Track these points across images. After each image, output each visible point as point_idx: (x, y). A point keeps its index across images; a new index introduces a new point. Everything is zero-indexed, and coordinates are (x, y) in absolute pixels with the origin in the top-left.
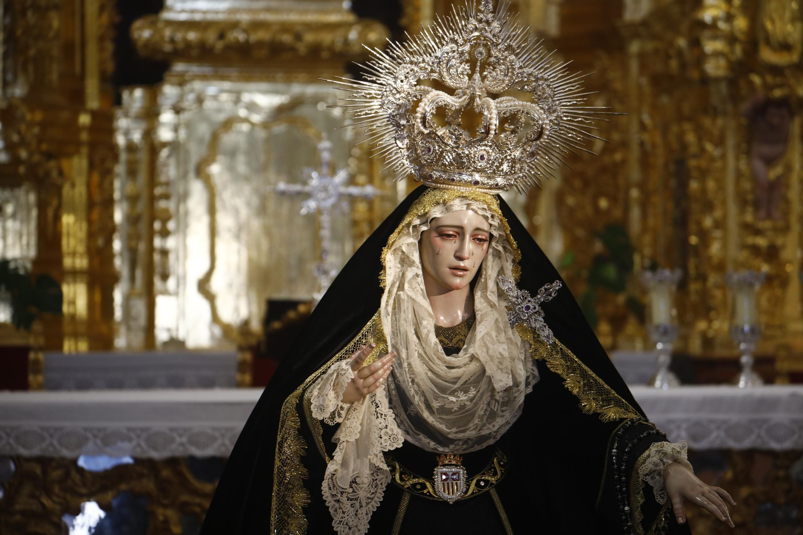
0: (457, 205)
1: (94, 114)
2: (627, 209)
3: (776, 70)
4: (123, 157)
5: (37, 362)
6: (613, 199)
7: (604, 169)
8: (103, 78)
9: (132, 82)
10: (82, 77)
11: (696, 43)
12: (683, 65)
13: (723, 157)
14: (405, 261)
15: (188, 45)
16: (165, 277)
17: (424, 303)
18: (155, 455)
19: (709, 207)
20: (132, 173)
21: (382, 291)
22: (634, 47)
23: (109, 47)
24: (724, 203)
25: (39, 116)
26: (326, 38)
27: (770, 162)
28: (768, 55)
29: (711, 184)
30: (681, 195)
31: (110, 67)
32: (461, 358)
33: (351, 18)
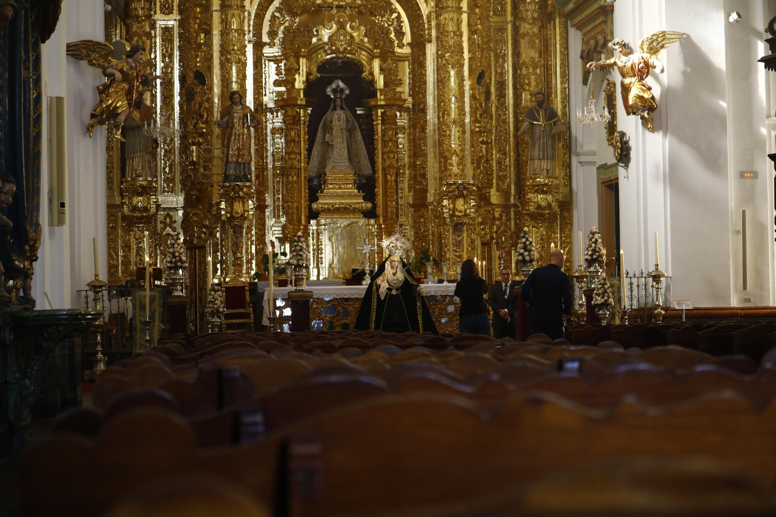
1: (304, 226)
2: (429, 246)
3: (459, 216)
4: (311, 236)
6: (426, 243)
7: (424, 236)
8: (306, 217)
9: (313, 218)
10: (301, 217)
11: (442, 209)
12: (440, 214)
13: (449, 234)
14: (388, 265)
15: (325, 209)
16: (322, 263)
17: (390, 270)
18: (338, 297)
19: (446, 246)
20: (313, 239)
21: (385, 268)
22: (430, 207)
23: (307, 210)
24: (449, 245)
25: (292, 227)
26: (358, 206)
27: (459, 236)
28: (457, 213)
29: (446, 241)
30: (440, 243)
31: (307, 214)
32: (395, 277)
33: (363, 201)
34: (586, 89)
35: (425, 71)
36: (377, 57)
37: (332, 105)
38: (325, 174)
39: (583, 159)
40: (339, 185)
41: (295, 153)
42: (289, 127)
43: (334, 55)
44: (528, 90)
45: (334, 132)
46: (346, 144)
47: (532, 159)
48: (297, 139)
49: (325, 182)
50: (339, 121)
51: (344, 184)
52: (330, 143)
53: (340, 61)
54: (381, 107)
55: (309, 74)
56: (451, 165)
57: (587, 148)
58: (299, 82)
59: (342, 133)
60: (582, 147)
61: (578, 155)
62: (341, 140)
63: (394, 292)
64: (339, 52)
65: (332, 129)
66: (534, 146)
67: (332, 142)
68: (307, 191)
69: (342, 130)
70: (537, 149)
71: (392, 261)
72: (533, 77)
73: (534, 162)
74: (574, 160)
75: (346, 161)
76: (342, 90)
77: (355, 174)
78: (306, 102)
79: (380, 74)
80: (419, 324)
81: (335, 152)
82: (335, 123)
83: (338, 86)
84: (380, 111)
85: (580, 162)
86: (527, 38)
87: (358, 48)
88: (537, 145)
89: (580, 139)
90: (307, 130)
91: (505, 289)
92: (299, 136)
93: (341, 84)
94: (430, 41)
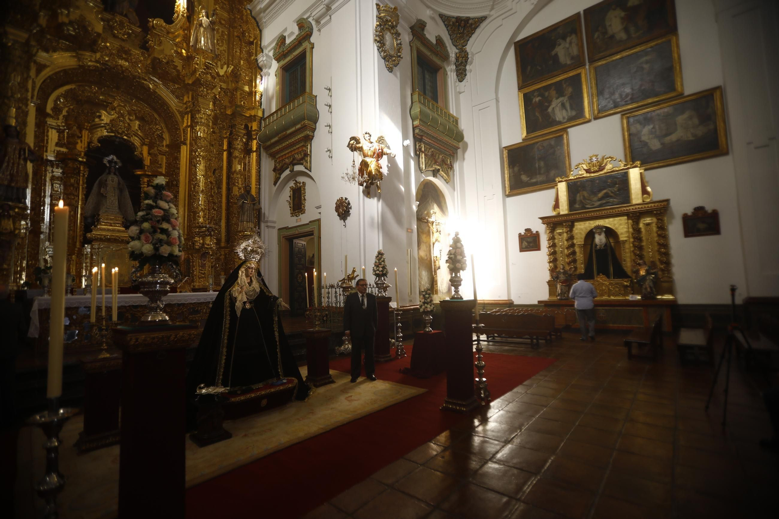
0: (252, 264)
1: (79, 248)
4: (85, 256)
5: (75, 290)
8: (80, 242)
9: (88, 244)
10: (76, 242)
14: (242, 272)
15: (98, 238)
17: (245, 278)
20: (87, 259)
21: (238, 277)
23: (82, 237)
26: (125, 238)
31: (82, 241)
32: (251, 287)
34: (275, 188)
35: (180, 161)
36: (146, 145)
37: (107, 171)
38: (99, 215)
39: (269, 224)
40: (111, 223)
41: (73, 195)
42: (69, 175)
43: (113, 134)
44: (237, 186)
45: (108, 188)
46: (117, 198)
47: (242, 221)
48: (76, 185)
49: (98, 220)
50: (113, 182)
51: (114, 223)
52: (104, 195)
53: (118, 140)
54: (148, 176)
55: (89, 143)
56: (199, 217)
57: (270, 219)
58: (81, 146)
59: (114, 190)
60: (268, 218)
61: (267, 222)
62: (113, 195)
63: (248, 306)
64: (118, 133)
65: (107, 186)
66: (244, 214)
67: (106, 194)
68: (83, 224)
69: (114, 188)
70: (246, 216)
71: (249, 268)
72: (240, 180)
73: (243, 224)
74: (263, 225)
75: (117, 208)
76: (116, 163)
77: (123, 218)
78: (86, 160)
79: (148, 156)
80: (276, 342)
81: (108, 201)
82: (109, 182)
83: (113, 159)
84: (146, 180)
85: (266, 226)
86: (238, 159)
87: (133, 134)
88: (246, 214)
89: (267, 214)
90: (85, 181)
91: (363, 300)
92: (78, 184)
93: (115, 158)
94: (185, 144)
